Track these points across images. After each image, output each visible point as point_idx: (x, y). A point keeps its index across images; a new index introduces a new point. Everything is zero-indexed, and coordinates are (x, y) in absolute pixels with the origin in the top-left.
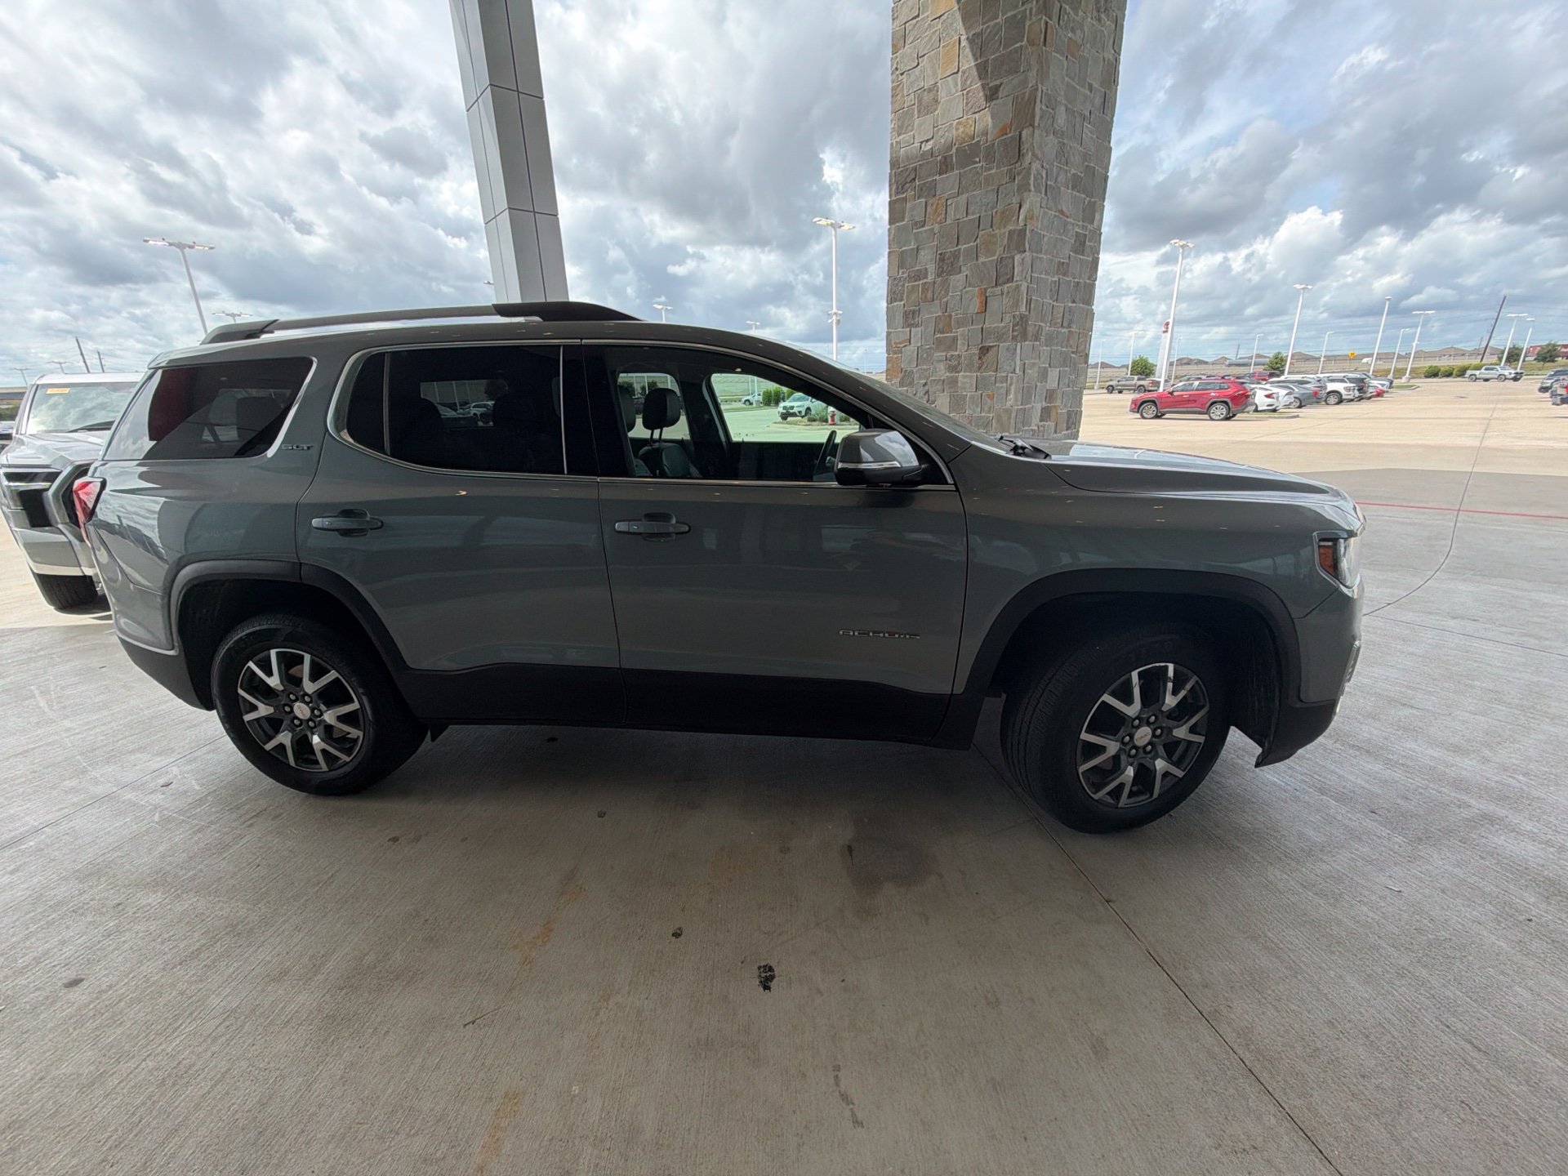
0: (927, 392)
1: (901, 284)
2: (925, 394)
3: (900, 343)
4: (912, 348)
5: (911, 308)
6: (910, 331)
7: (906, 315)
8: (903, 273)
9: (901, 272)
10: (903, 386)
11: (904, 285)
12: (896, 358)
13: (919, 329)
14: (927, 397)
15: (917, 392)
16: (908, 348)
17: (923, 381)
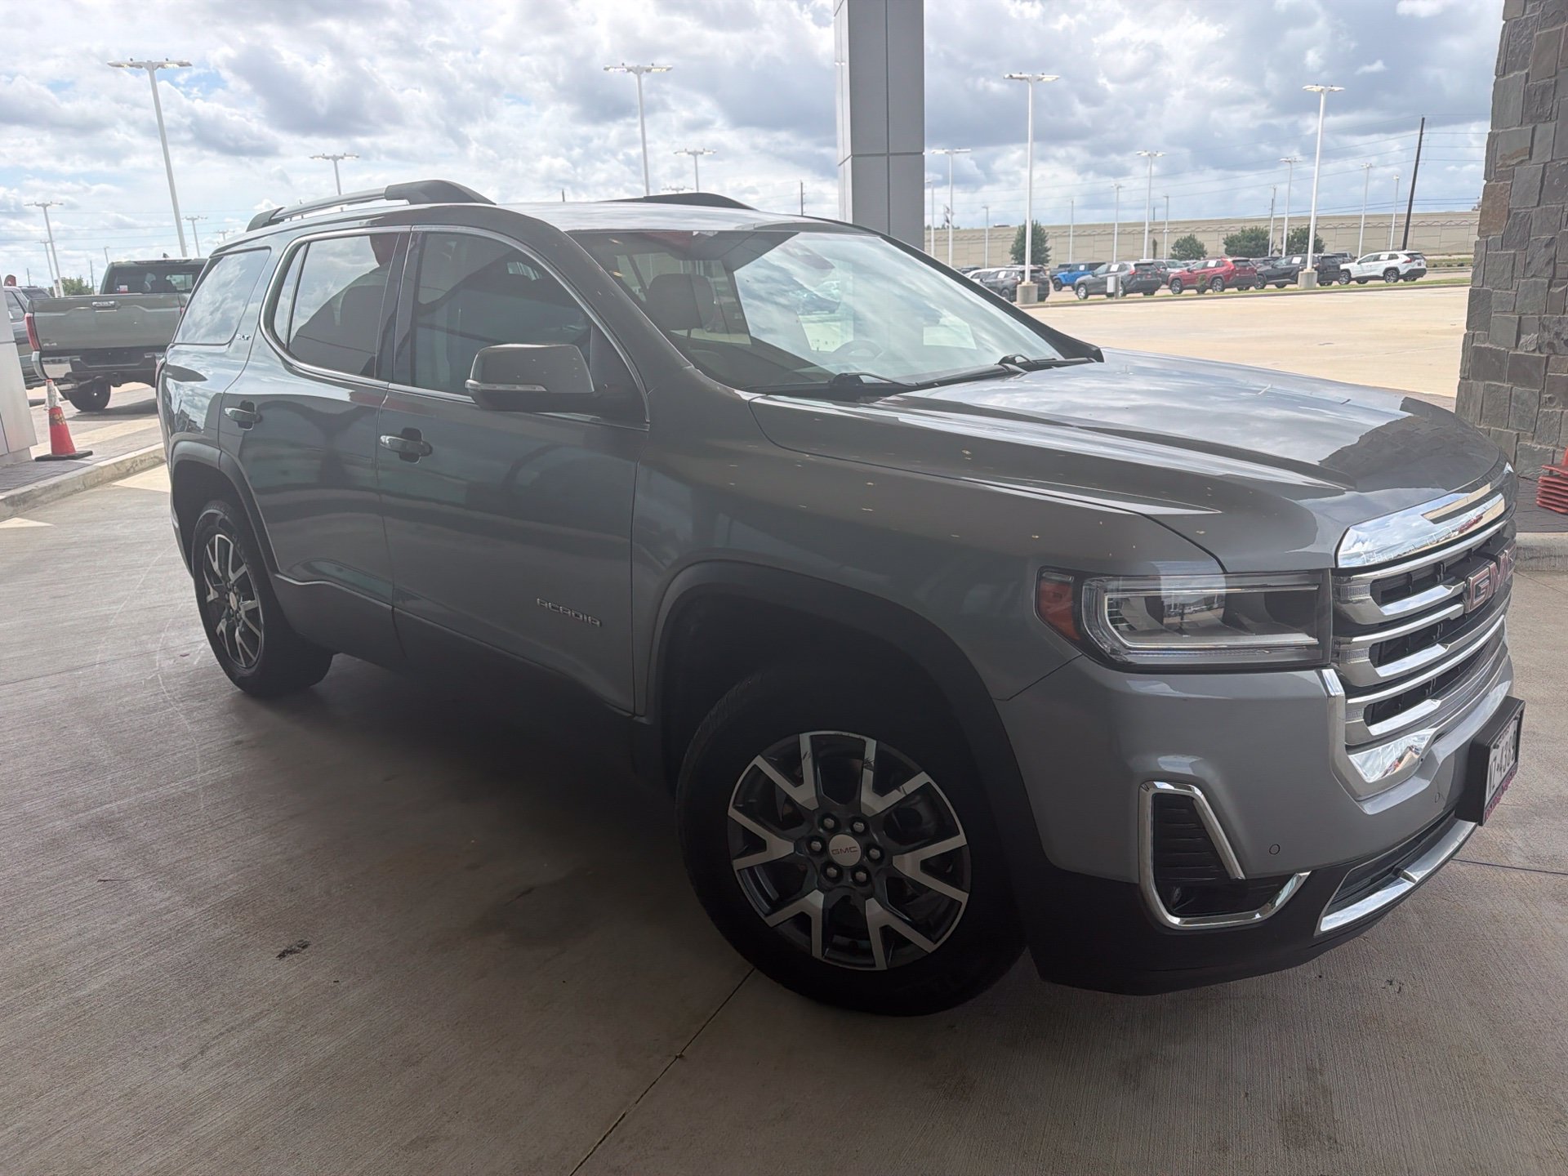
0: (1552, 260)
1: (1526, 32)
2: (1548, 263)
3: (1511, 157)
4: (1533, 168)
5: (1541, 82)
6: (1534, 130)
7: (1528, 95)
8: (1533, 10)
9: (1529, 6)
10: (1508, 247)
11: (1531, 34)
12: (1501, 188)
13: (1551, 126)
14: (1551, 270)
15: (1533, 258)
16: (1526, 166)
17: (1546, 237)
